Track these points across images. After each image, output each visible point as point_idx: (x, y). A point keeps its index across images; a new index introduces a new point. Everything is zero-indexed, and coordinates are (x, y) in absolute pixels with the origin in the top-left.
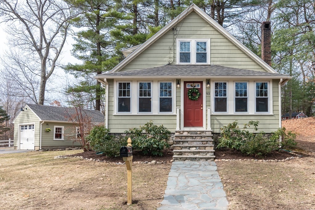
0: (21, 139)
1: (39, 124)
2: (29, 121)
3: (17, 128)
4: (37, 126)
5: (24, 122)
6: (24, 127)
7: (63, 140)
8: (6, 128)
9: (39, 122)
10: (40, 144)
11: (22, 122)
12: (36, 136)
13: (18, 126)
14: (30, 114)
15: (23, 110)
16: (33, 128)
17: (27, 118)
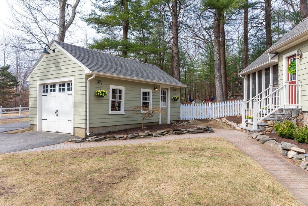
0: (43, 110)
1: (84, 80)
2: (61, 75)
3: (35, 89)
4: (78, 85)
5: (50, 77)
6: (49, 89)
7: (123, 113)
8: (16, 94)
9: (84, 76)
10: (86, 124)
11: (46, 77)
12: (77, 105)
13: (38, 86)
14: (62, 60)
15: (48, 53)
16: (68, 90)
17: (55, 69)
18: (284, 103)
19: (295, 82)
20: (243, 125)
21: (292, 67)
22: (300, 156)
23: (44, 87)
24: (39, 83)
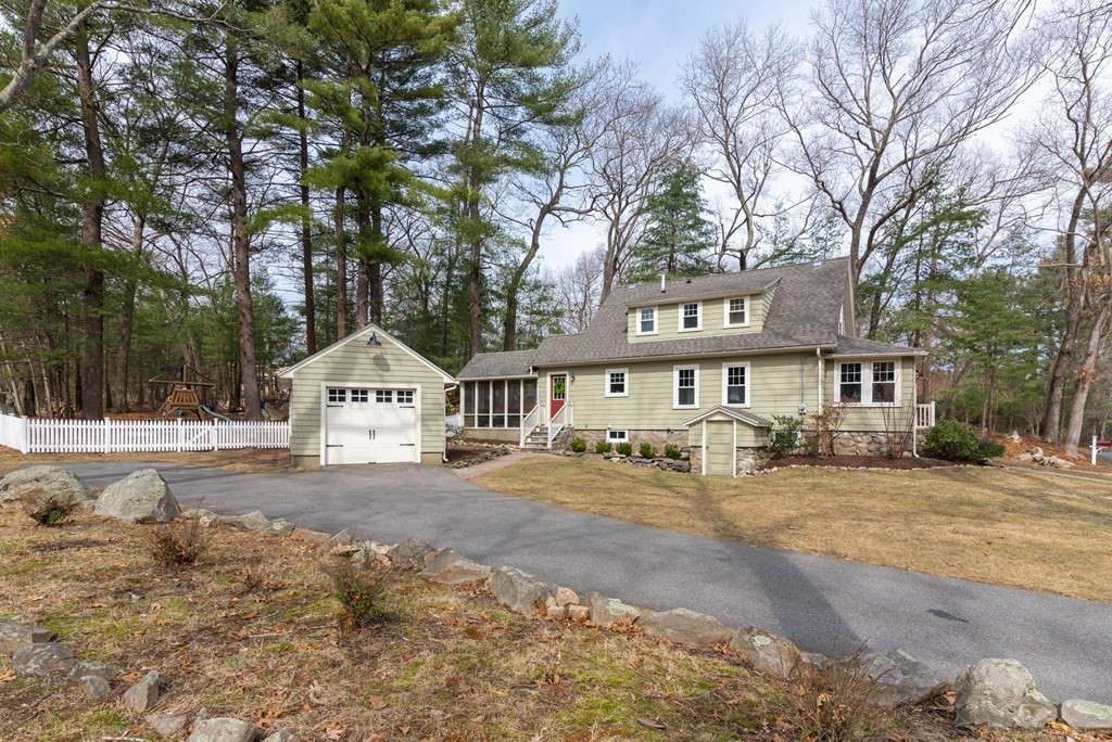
0: (330, 431)
4: (429, 396)
6: (349, 395)
9: (441, 386)
13: (323, 389)
16: (400, 400)
17: (376, 367)
19: (562, 401)
21: (558, 386)
23: (332, 391)
24: (324, 385)
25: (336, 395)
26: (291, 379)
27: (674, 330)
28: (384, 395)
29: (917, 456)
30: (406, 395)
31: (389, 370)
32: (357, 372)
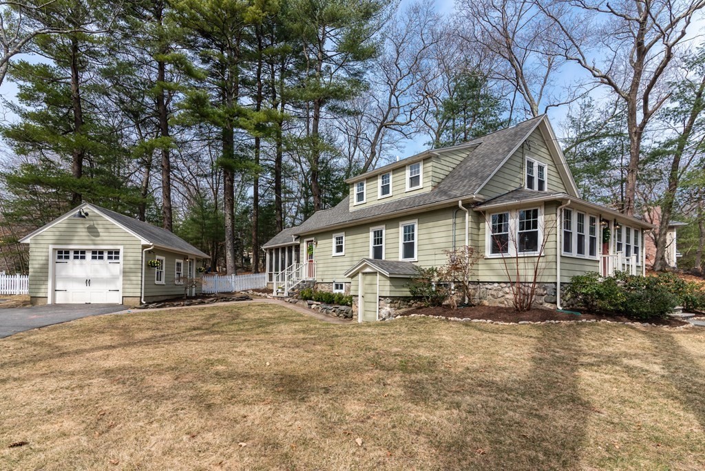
0: (57, 280)
1: (138, 250)
2: (99, 242)
3: (42, 254)
4: (129, 254)
6: (72, 255)
7: (164, 283)
9: (141, 247)
10: (141, 293)
11: (65, 242)
13: (51, 250)
14: (102, 226)
16: (110, 258)
17: (88, 234)
18: (305, 276)
19: (312, 261)
20: (274, 294)
21: (310, 249)
22: (318, 306)
23: (60, 252)
24: (51, 247)
25: (63, 254)
26: (28, 244)
27: (375, 198)
28: (97, 254)
29: (560, 308)
30: (114, 254)
31: (99, 236)
32: (76, 238)
